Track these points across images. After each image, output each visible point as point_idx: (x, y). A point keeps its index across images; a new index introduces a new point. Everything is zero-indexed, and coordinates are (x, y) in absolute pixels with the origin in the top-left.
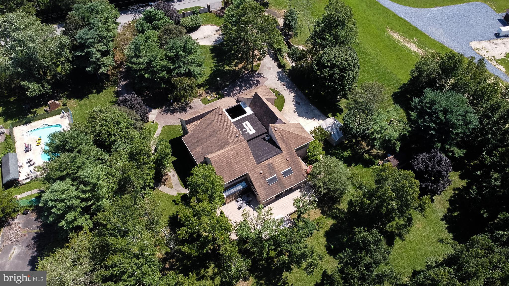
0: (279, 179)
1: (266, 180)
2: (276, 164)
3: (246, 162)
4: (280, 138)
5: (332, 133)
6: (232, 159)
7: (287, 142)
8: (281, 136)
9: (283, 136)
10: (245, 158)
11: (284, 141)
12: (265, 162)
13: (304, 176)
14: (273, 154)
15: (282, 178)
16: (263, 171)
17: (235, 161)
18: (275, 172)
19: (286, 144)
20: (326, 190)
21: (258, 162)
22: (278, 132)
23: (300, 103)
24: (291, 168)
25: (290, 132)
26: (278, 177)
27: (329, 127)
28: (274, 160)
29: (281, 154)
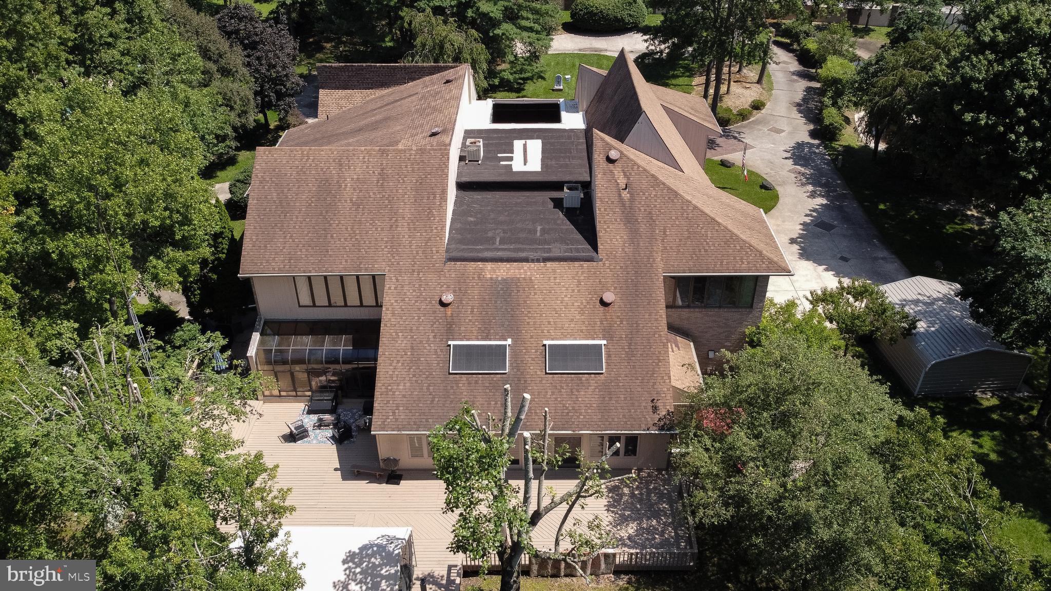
0: (516, 366)
1: (451, 343)
2: (539, 297)
3: (403, 229)
4: (616, 199)
5: (921, 326)
6: (349, 192)
7: (643, 228)
8: (625, 195)
9: (632, 199)
10: (406, 210)
11: (629, 218)
12: (489, 266)
13: (655, 409)
14: (549, 250)
15: (534, 369)
16: (459, 300)
17: (357, 205)
18: (513, 330)
19: (634, 234)
20: (728, 514)
21: (455, 254)
22: (617, 170)
23: (833, 227)
24: (604, 342)
25: (676, 194)
26: (515, 355)
27: (916, 302)
28: (537, 277)
29: (586, 264)
